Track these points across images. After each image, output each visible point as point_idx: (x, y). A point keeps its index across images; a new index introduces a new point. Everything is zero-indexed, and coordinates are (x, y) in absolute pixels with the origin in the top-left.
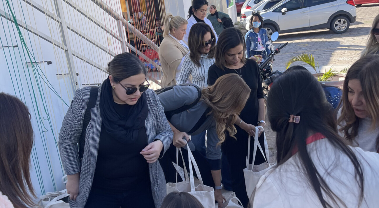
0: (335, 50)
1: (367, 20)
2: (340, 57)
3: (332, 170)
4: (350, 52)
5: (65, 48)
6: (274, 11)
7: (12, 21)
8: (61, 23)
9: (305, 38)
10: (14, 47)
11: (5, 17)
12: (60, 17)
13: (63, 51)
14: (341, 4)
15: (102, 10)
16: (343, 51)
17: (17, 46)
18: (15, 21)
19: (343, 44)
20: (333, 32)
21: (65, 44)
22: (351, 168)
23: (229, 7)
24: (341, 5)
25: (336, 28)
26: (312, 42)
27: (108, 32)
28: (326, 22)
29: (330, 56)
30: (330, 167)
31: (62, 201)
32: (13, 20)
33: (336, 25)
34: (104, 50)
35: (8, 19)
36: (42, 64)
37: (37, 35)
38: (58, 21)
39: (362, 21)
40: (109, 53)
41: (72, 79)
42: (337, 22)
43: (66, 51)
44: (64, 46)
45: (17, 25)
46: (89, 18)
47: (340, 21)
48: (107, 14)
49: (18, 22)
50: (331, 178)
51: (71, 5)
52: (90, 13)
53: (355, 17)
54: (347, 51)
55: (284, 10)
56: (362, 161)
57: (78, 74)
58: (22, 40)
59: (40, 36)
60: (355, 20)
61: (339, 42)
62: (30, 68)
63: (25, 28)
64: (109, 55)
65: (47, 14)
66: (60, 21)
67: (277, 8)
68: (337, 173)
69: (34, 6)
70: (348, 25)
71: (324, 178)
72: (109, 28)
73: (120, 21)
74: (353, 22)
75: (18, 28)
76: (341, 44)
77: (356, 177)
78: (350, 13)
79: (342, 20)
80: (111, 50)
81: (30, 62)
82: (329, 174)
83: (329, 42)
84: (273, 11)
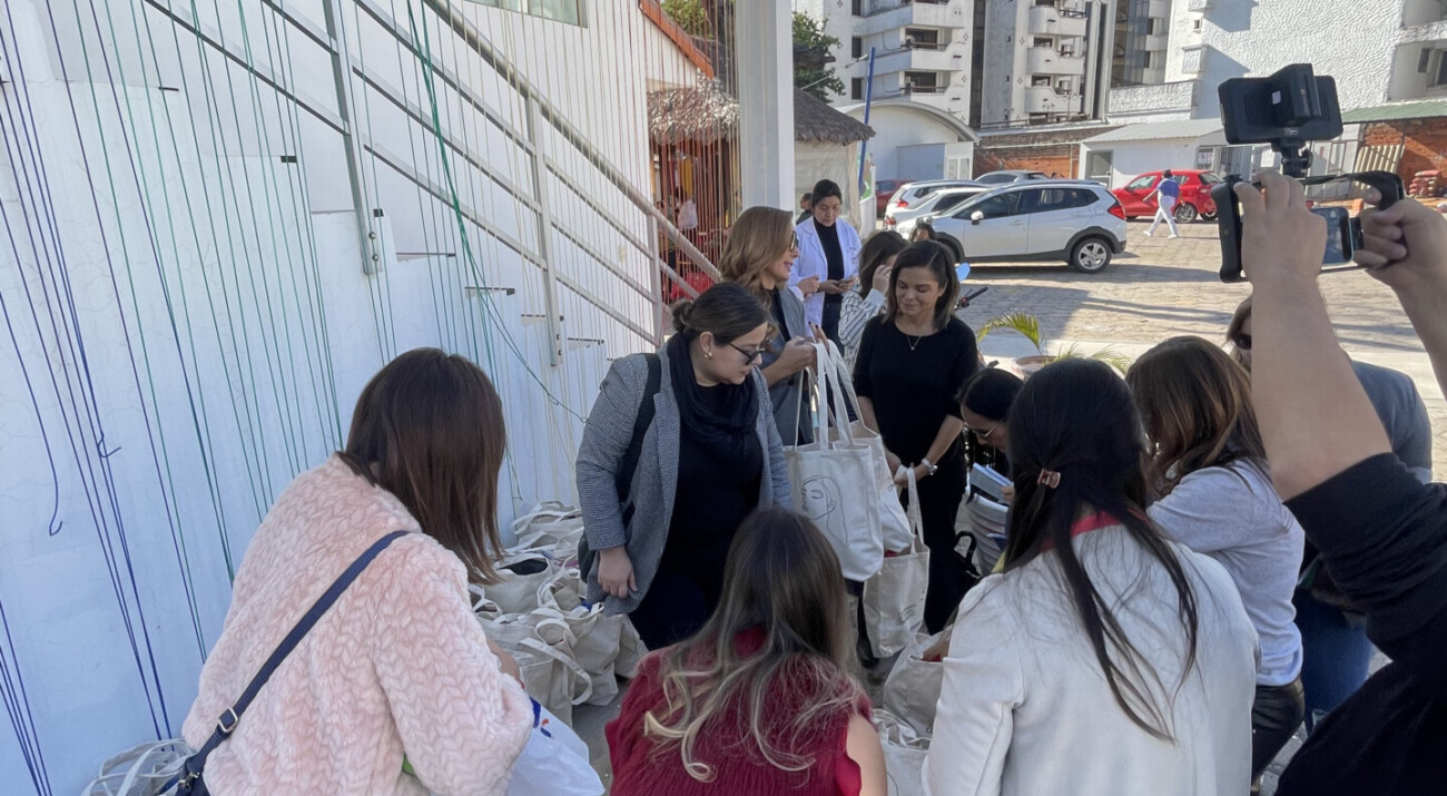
0: (1078, 307)
1: (1147, 250)
2: (1087, 323)
3: (1130, 597)
4: (1108, 315)
5: (544, 265)
6: (956, 216)
7: (450, 205)
8: (541, 215)
9: (1013, 276)
10: (450, 255)
11: (438, 197)
12: (540, 202)
13: (539, 270)
14: (1098, 212)
15: (620, 192)
16: (1094, 311)
17: (454, 255)
18: (456, 206)
19: (1095, 296)
20: (1074, 269)
21: (544, 255)
22: (1171, 595)
23: (863, 201)
24: (1097, 215)
25: (1083, 262)
26: (1032, 287)
27: (627, 238)
28: (1063, 247)
29: (1067, 318)
30: (1126, 591)
31: (510, 572)
32: (452, 203)
33: (1083, 256)
34: (617, 274)
35: (444, 201)
36: (497, 293)
37: (493, 235)
38: (536, 211)
39: (1137, 252)
40: (626, 281)
41: (550, 328)
42: (1084, 250)
43: (545, 270)
44: (543, 261)
45: (459, 213)
46: (595, 209)
47: (1091, 248)
48: (630, 203)
49: (461, 209)
50: (1128, 615)
51: (564, 181)
52: (597, 200)
53: (1124, 242)
54: (1102, 313)
55: (976, 215)
56: (1196, 579)
57: (562, 318)
58: (465, 243)
59: (498, 238)
60: (1122, 249)
61: (1087, 292)
62: (475, 299)
63: (472, 220)
64: (626, 285)
65: (516, 196)
66: (539, 211)
67: (963, 211)
68: (1143, 604)
69: (493, 178)
70: (1108, 258)
71: (1114, 612)
72: (631, 230)
73: (654, 219)
74: (1119, 252)
75: (460, 220)
76: (1089, 296)
77: (1181, 616)
78: (1115, 233)
79: (1097, 246)
80: (630, 275)
81: (474, 285)
82: (1124, 604)
83: (1065, 290)
84: (954, 217)
